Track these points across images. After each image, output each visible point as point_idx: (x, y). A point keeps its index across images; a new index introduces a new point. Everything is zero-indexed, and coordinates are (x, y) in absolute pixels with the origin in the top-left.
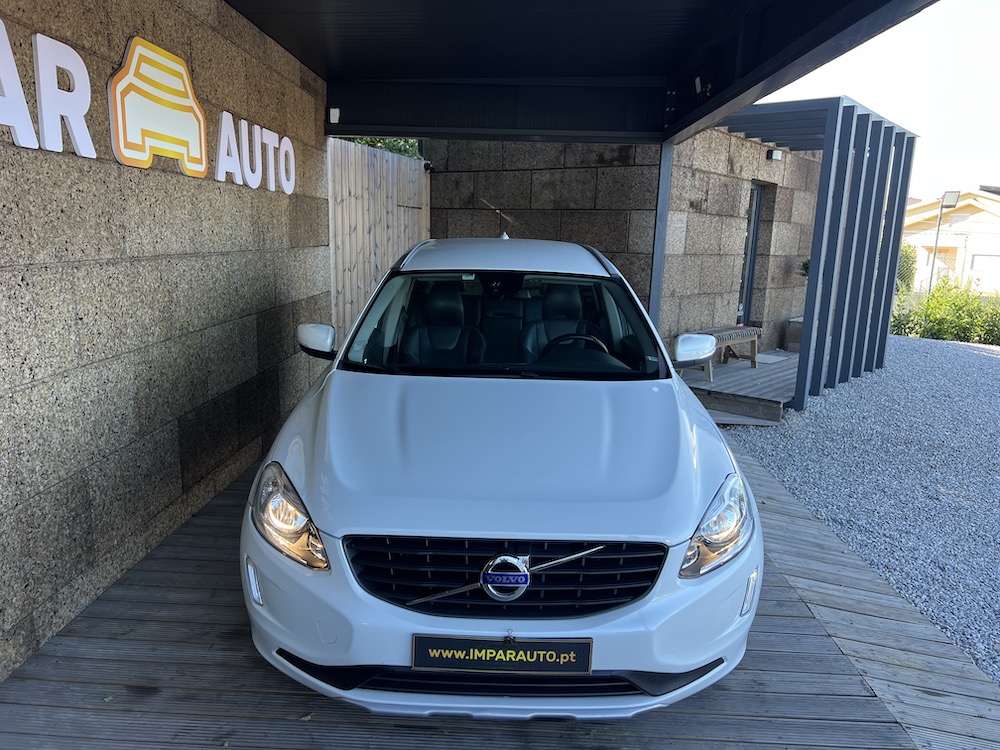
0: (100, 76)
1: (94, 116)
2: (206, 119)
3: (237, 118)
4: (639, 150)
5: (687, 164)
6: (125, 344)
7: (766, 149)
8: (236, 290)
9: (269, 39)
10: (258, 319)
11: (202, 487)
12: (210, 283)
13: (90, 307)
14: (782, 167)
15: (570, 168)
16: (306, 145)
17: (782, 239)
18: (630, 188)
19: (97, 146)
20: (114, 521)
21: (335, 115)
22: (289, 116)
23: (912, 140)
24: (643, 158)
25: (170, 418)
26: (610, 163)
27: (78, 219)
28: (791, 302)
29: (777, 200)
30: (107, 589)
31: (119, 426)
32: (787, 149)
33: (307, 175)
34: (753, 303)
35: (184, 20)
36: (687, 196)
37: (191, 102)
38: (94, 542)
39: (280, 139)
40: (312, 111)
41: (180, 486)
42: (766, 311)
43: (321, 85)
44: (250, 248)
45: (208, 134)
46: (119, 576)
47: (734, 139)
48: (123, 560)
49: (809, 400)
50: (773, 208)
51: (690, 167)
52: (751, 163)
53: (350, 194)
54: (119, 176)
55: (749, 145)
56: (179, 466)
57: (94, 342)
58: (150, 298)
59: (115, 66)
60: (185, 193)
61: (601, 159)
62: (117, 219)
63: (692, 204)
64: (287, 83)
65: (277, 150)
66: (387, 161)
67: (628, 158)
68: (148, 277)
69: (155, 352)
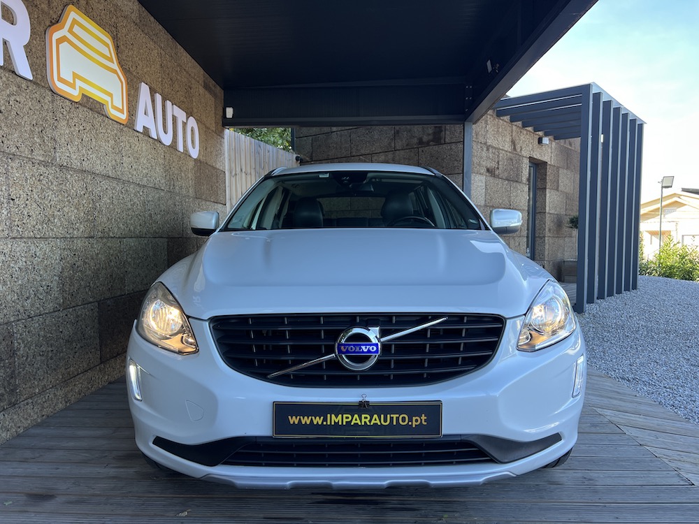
0: (40, 24)
1: (33, 50)
2: (128, 83)
3: (153, 92)
4: (448, 133)
5: (483, 141)
6: (52, 230)
7: (538, 137)
8: (151, 215)
9: (179, 47)
10: (168, 242)
11: (118, 361)
12: (129, 204)
13: (21, 192)
14: (549, 150)
15: (399, 150)
16: (208, 128)
17: (553, 202)
18: (443, 159)
19: (34, 73)
20: (36, 373)
21: (230, 112)
22: (194, 104)
23: (641, 126)
24: (451, 138)
25: (91, 300)
26: (428, 144)
27: (14, 122)
28: (564, 248)
29: (548, 173)
30: (26, 429)
31: (45, 294)
32: (551, 137)
33: (209, 150)
34: (537, 247)
35: (112, 9)
36: (484, 163)
37: (115, 66)
38: (16, 387)
39: (187, 118)
40: (213, 106)
41: (99, 356)
42: (546, 253)
43: (219, 90)
44: (163, 188)
45: (129, 95)
46: (39, 420)
47: (514, 128)
48: (43, 407)
49: (587, 306)
50: (545, 179)
51: (485, 144)
52: (527, 146)
53: (241, 170)
54: (53, 101)
55: (525, 132)
56: (98, 341)
57: (25, 221)
58: (76, 201)
59: (53, 21)
60: (109, 131)
61: (421, 142)
62: (49, 132)
63: (488, 170)
64: (193, 81)
65: (185, 124)
66: (268, 152)
67: (440, 139)
68: (75, 185)
69: (79, 244)
